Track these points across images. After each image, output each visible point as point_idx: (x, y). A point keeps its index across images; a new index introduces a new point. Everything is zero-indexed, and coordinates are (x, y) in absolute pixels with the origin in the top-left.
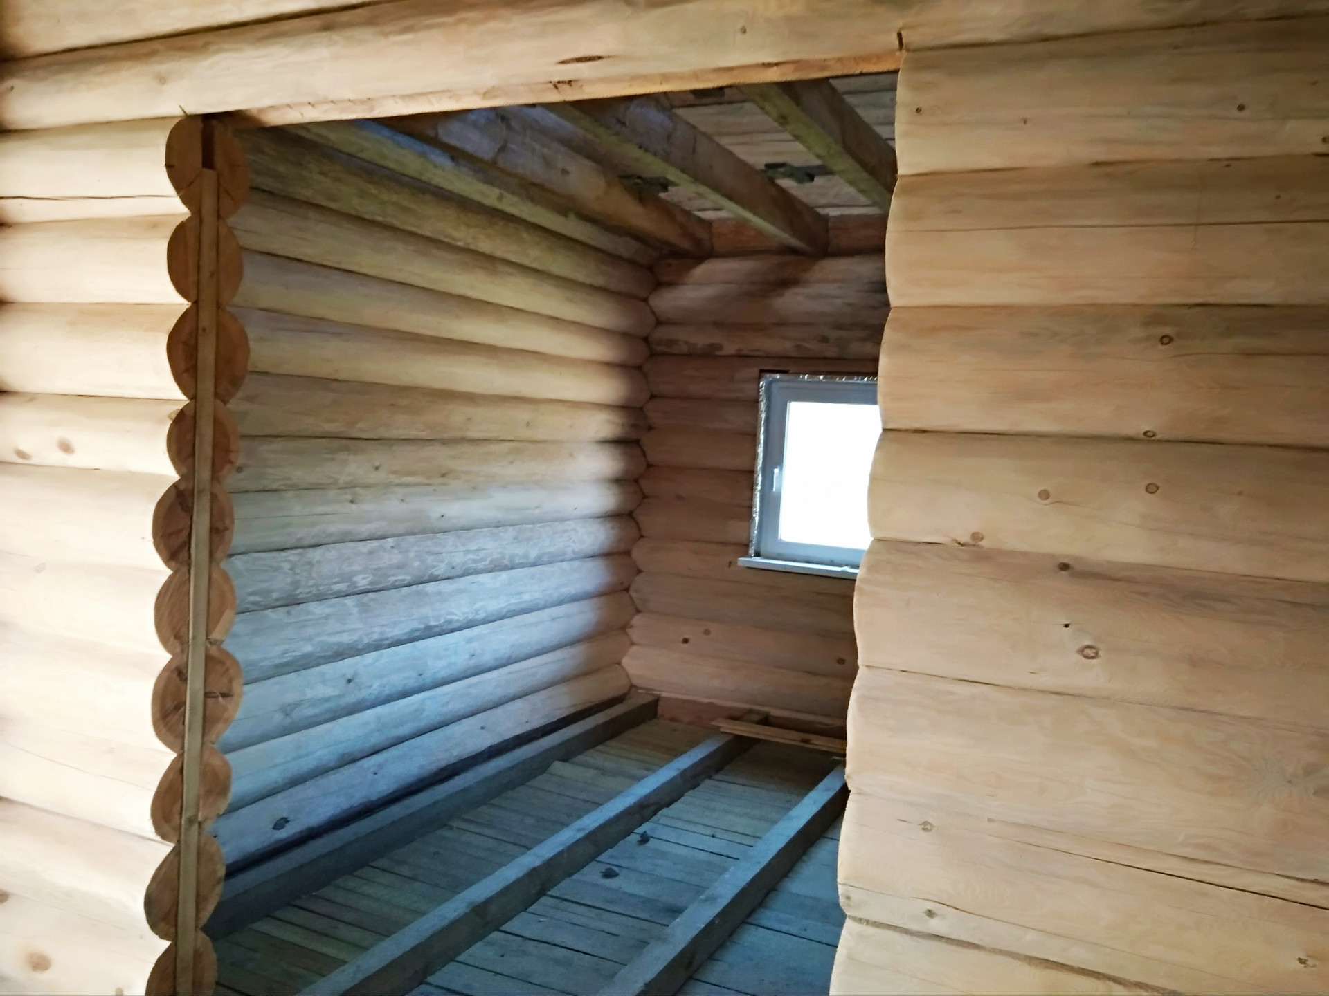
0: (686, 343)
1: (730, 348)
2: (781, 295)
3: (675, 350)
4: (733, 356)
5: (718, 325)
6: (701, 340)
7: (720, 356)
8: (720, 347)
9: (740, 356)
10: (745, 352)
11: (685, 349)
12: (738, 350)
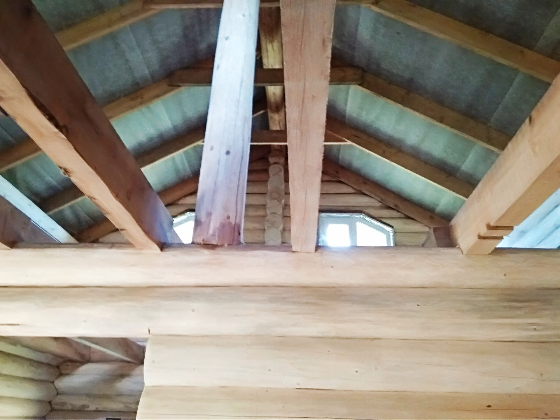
0: (71, 404)
1: (92, 407)
2: (120, 381)
3: (64, 408)
4: (94, 411)
5: (88, 395)
6: (78, 402)
7: (87, 411)
8: (88, 407)
9: (97, 411)
10: (100, 409)
11: (70, 407)
12: (97, 408)
